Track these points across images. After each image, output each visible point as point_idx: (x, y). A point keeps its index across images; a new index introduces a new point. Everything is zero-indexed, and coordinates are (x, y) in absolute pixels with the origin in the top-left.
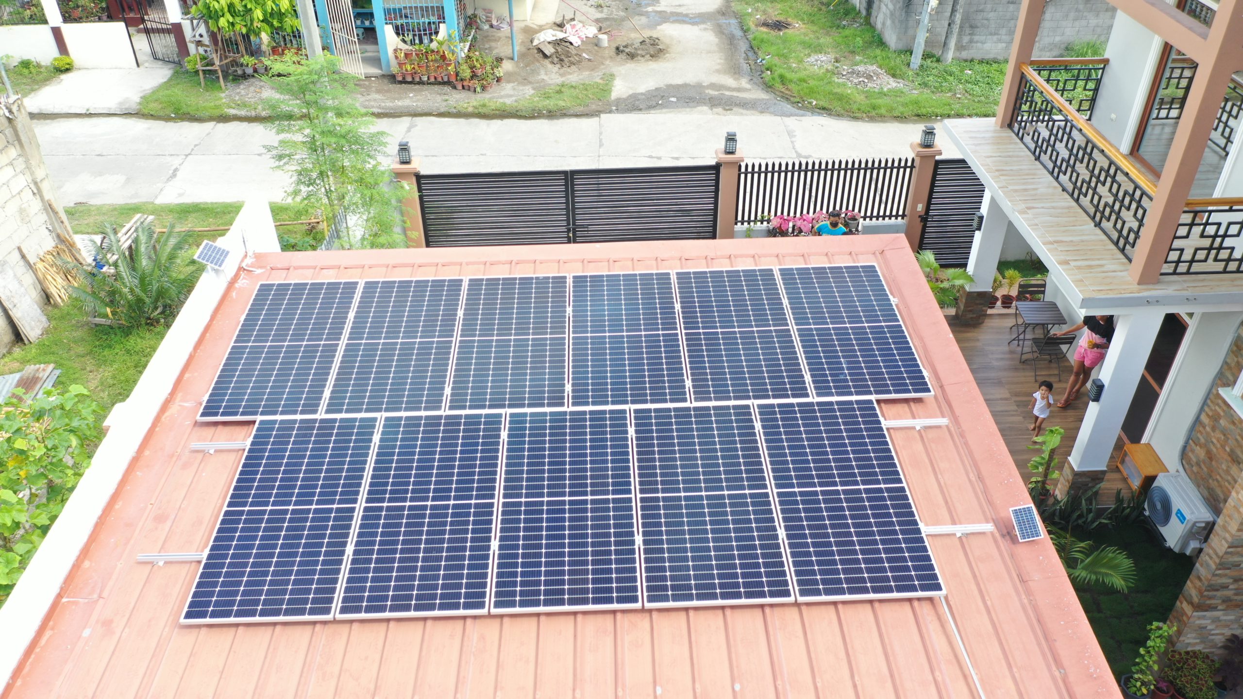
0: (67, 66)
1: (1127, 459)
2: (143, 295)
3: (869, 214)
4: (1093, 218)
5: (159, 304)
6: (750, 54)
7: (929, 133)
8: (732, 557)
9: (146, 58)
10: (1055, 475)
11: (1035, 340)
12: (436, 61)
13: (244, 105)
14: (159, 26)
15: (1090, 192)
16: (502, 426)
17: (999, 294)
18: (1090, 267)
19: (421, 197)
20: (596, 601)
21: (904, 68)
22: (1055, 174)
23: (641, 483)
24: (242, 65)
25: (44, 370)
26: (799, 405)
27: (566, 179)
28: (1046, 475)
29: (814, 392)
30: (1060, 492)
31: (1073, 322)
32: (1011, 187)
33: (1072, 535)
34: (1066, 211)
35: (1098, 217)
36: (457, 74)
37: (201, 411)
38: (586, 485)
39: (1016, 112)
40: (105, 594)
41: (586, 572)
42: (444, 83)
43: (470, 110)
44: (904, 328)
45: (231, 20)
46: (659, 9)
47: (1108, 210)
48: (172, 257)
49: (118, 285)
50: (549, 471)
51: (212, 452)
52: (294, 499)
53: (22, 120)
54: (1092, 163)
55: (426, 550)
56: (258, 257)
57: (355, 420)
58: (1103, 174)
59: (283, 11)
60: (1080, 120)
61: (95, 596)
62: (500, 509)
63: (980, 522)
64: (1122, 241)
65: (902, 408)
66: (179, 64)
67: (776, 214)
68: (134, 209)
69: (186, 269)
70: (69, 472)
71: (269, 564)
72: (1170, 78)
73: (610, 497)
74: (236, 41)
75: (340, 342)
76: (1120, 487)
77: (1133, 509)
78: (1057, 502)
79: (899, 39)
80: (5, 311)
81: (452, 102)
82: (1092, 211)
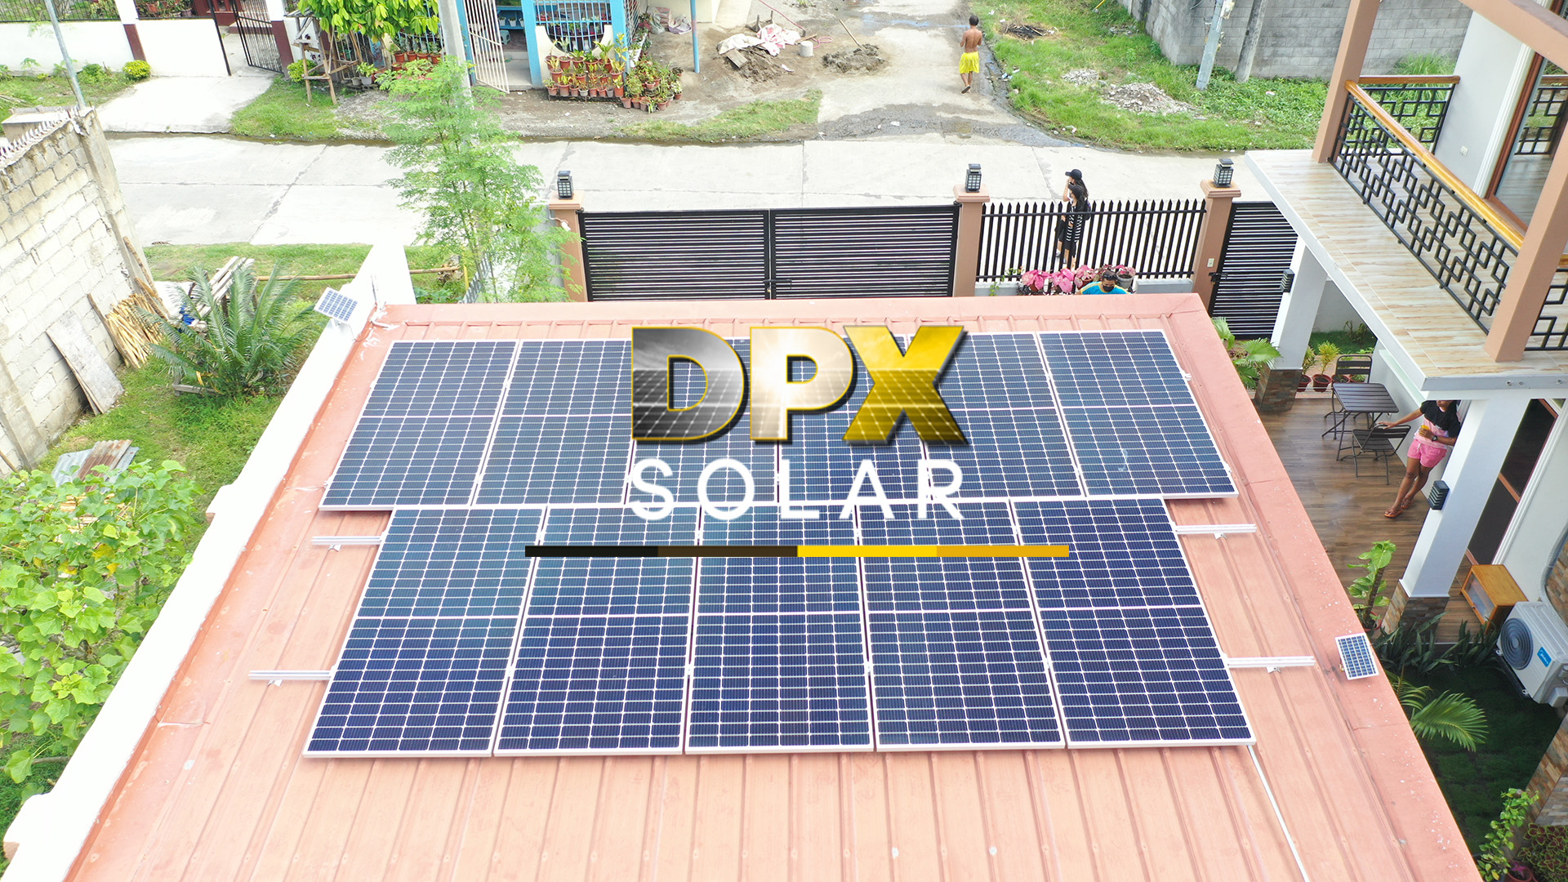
0: (143, 74)
1: (1474, 584)
2: (240, 357)
3: (1145, 270)
4: (1439, 278)
5: (259, 368)
6: (992, 67)
7: (1226, 169)
8: (986, 691)
9: (239, 64)
10: (1383, 602)
11: (1358, 433)
12: (599, 71)
13: (361, 124)
14: (257, 25)
15: (1436, 244)
16: (697, 523)
17: (1310, 374)
18: (1435, 338)
19: (584, 243)
20: (816, 741)
21: (1189, 88)
22: (1390, 222)
23: (870, 597)
24: (358, 75)
25: (118, 447)
26: (1068, 504)
27: (765, 221)
28: (1371, 602)
29: (1086, 488)
30: (1389, 624)
31: (1406, 409)
32: (1332, 238)
33: (1405, 679)
34: (1405, 267)
35: (1445, 276)
36: (625, 90)
37: (324, 497)
38: (802, 598)
39: (1339, 142)
40: (210, 719)
41: (804, 705)
42: (608, 100)
43: (641, 133)
44: (1199, 411)
45: (347, 17)
46: (877, 10)
47: (1458, 268)
48: (276, 311)
49: (209, 344)
50: (756, 580)
51: (338, 548)
52: (440, 607)
53: (95, 138)
54: (1438, 207)
55: (604, 674)
56: (390, 309)
57: (514, 512)
58: (1453, 222)
59: (412, 7)
60: (1422, 151)
61: (199, 721)
62: (696, 625)
63: (1297, 655)
64: (1476, 307)
65: (1197, 511)
66: (280, 72)
67: (1028, 269)
68: (227, 252)
69: (293, 325)
70: (167, 568)
71: (411, 687)
72: (1537, 102)
73: (833, 613)
74: (351, 44)
75: (495, 416)
76: (1465, 619)
77: (1482, 647)
78: (1385, 636)
79: (1183, 50)
80: (71, 374)
81: (618, 124)
82: (1437, 268)
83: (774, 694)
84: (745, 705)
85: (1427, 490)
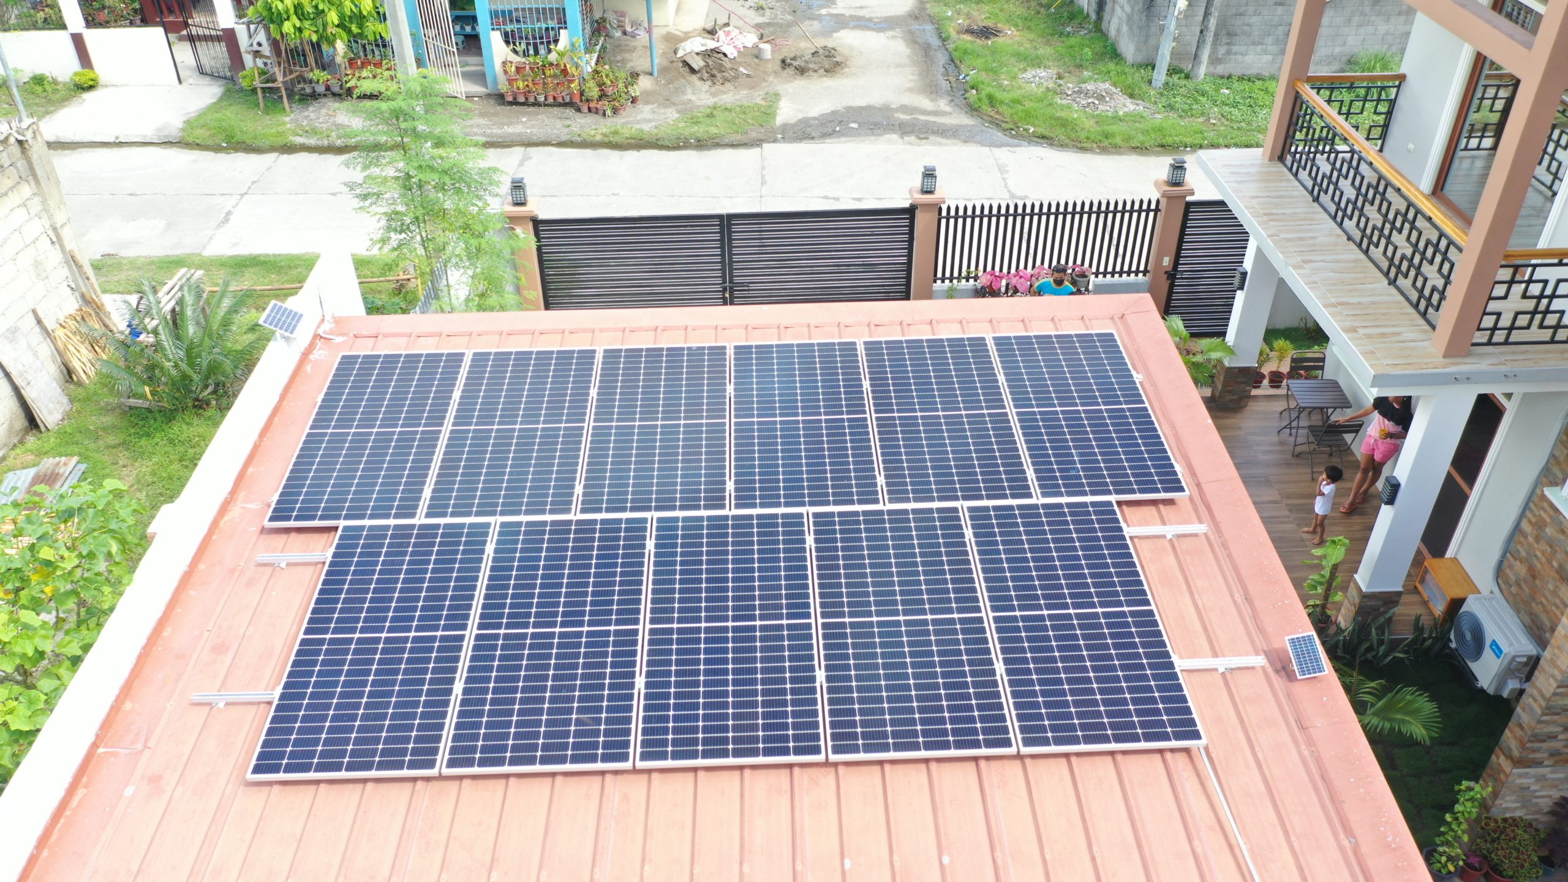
0: (91, 83)
1: (1428, 577)
2: (190, 372)
3: (1102, 269)
4: (1387, 274)
5: (210, 381)
6: (950, 68)
7: (1178, 168)
8: (938, 698)
9: (189, 73)
10: (1338, 597)
11: (1311, 428)
12: (555, 76)
13: (314, 132)
14: (207, 32)
15: (1383, 241)
16: (648, 534)
17: (1266, 370)
18: (1383, 335)
19: (539, 249)
20: (768, 752)
21: (1145, 87)
22: (1339, 219)
23: (823, 605)
24: (311, 81)
25: (65, 464)
26: (1020, 507)
27: (721, 225)
28: (1326, 597)
29: (1039, 491)
30: (1344, 618)
31: (1360, 405)
32: (1283, 236)
33: (1360, 673)
34: (1353, 265)
35: (1392, 272)
36: (582, 94)
37: (270, 514)
38: (753, 608)
39: (1289, 141)
40: (151, 744)
41: (755, 716)
42: (565, 105)
43: (599, 138)
44: (1150, 412)
45: (298, 24)
46: (835, 11)
47: (1405, 264)
48: (226, 323)
49: (158, 357)
50: (708, 590)
51: (283, 565)
52: (387, 624)
53: (37, 150)
54: (1385, 204)
55: (554, 689)
56: (338, 321)
57: (463, 525)
58: (1399, 219)
59: (365, 13)
60: (1369, 151)
61: (139, 746)
62: (647, 637)
63: (1247, 655)
64: (1423, 303)
65: (1149, 512)
66: (232, 80)
67: (985, 270)
68: (177, 263)
69: (245, 337)
70: (107, 590)
71: (357, 706)
72: (1482, 98)
73: (785, 622)
74: (303, 51)
75: (443, 429)
76: (1419, 613)
77: (1436, 640)
78: (1340, 631)
79: (1138, 50)
80: (17, 390)
81: (575, 129)
82: (1385, 264)
83: (725, 705)
84: (696, 718)
85: (1380, 484)
